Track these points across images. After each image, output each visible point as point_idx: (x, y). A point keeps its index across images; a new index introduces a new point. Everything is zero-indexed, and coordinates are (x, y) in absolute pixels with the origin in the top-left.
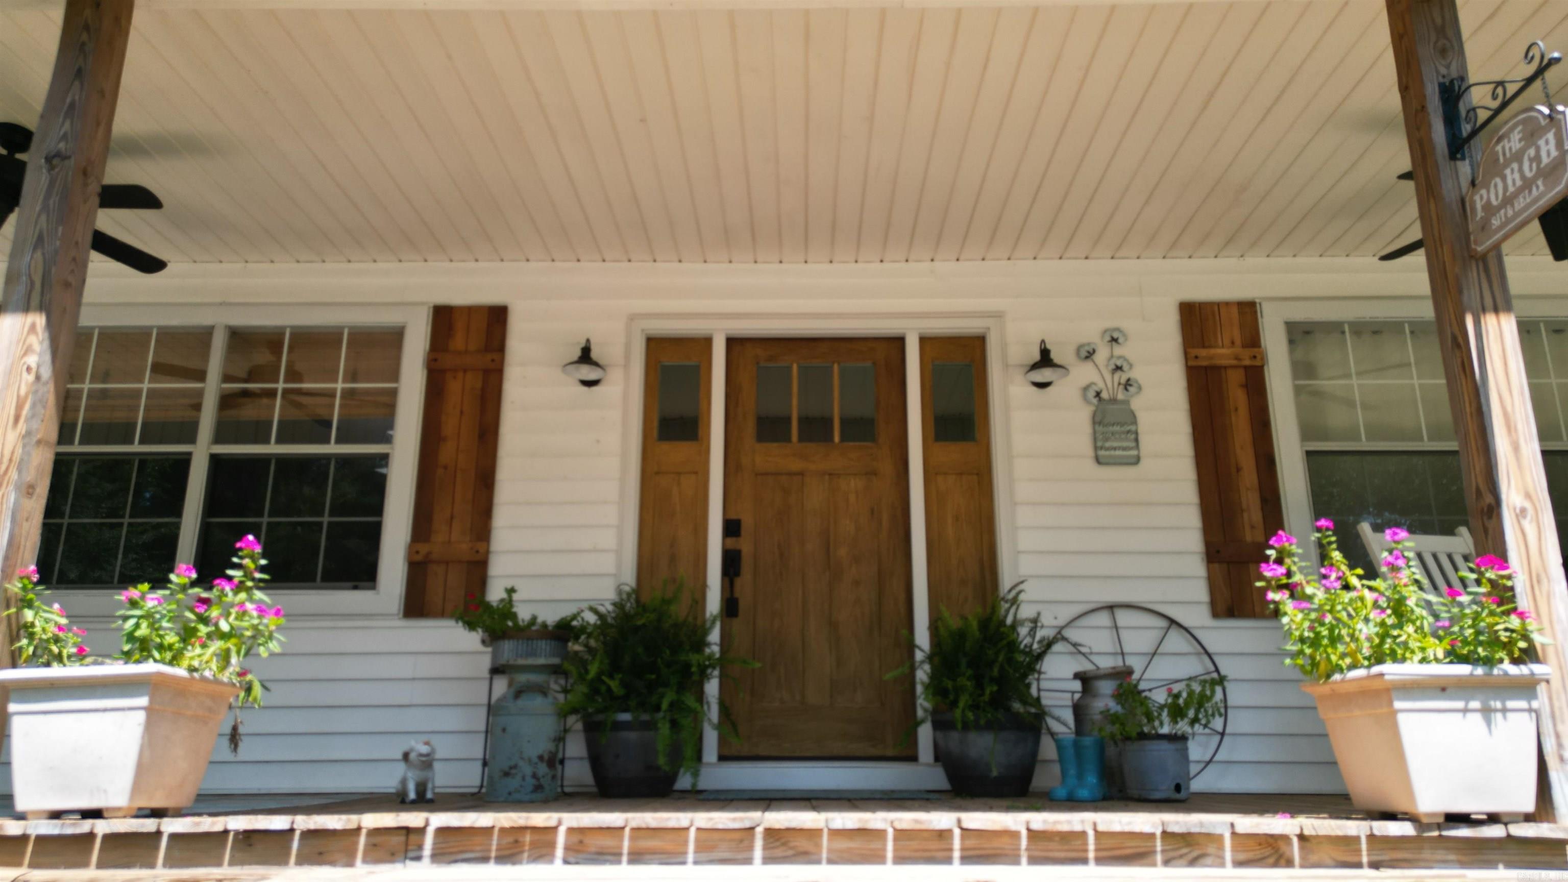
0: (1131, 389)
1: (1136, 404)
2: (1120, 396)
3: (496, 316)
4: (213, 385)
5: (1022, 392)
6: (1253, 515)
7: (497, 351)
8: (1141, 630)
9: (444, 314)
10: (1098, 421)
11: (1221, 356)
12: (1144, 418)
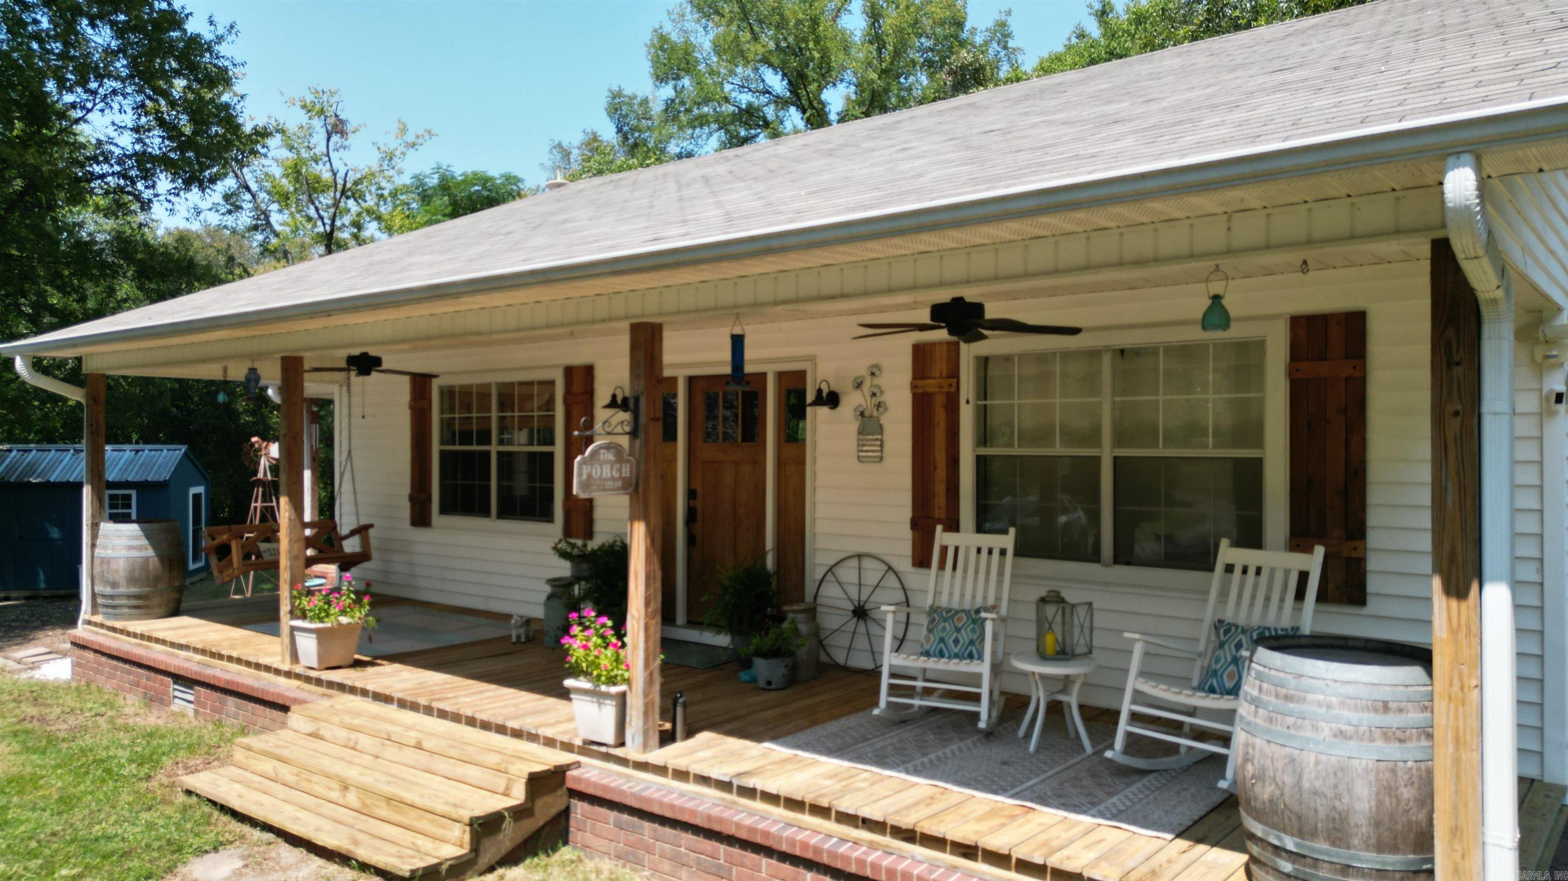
0: (881, 409)
1: (884, 420)
2: (875, 413)
3: (588, 371)
4: (494, 414)
5: (823, 412)
6: (941, 500)
7: (590, 392)
8: (873, 572)
9: (569, 371)
10: (861, 432)
11: (931, 385)
12: (888, 428)
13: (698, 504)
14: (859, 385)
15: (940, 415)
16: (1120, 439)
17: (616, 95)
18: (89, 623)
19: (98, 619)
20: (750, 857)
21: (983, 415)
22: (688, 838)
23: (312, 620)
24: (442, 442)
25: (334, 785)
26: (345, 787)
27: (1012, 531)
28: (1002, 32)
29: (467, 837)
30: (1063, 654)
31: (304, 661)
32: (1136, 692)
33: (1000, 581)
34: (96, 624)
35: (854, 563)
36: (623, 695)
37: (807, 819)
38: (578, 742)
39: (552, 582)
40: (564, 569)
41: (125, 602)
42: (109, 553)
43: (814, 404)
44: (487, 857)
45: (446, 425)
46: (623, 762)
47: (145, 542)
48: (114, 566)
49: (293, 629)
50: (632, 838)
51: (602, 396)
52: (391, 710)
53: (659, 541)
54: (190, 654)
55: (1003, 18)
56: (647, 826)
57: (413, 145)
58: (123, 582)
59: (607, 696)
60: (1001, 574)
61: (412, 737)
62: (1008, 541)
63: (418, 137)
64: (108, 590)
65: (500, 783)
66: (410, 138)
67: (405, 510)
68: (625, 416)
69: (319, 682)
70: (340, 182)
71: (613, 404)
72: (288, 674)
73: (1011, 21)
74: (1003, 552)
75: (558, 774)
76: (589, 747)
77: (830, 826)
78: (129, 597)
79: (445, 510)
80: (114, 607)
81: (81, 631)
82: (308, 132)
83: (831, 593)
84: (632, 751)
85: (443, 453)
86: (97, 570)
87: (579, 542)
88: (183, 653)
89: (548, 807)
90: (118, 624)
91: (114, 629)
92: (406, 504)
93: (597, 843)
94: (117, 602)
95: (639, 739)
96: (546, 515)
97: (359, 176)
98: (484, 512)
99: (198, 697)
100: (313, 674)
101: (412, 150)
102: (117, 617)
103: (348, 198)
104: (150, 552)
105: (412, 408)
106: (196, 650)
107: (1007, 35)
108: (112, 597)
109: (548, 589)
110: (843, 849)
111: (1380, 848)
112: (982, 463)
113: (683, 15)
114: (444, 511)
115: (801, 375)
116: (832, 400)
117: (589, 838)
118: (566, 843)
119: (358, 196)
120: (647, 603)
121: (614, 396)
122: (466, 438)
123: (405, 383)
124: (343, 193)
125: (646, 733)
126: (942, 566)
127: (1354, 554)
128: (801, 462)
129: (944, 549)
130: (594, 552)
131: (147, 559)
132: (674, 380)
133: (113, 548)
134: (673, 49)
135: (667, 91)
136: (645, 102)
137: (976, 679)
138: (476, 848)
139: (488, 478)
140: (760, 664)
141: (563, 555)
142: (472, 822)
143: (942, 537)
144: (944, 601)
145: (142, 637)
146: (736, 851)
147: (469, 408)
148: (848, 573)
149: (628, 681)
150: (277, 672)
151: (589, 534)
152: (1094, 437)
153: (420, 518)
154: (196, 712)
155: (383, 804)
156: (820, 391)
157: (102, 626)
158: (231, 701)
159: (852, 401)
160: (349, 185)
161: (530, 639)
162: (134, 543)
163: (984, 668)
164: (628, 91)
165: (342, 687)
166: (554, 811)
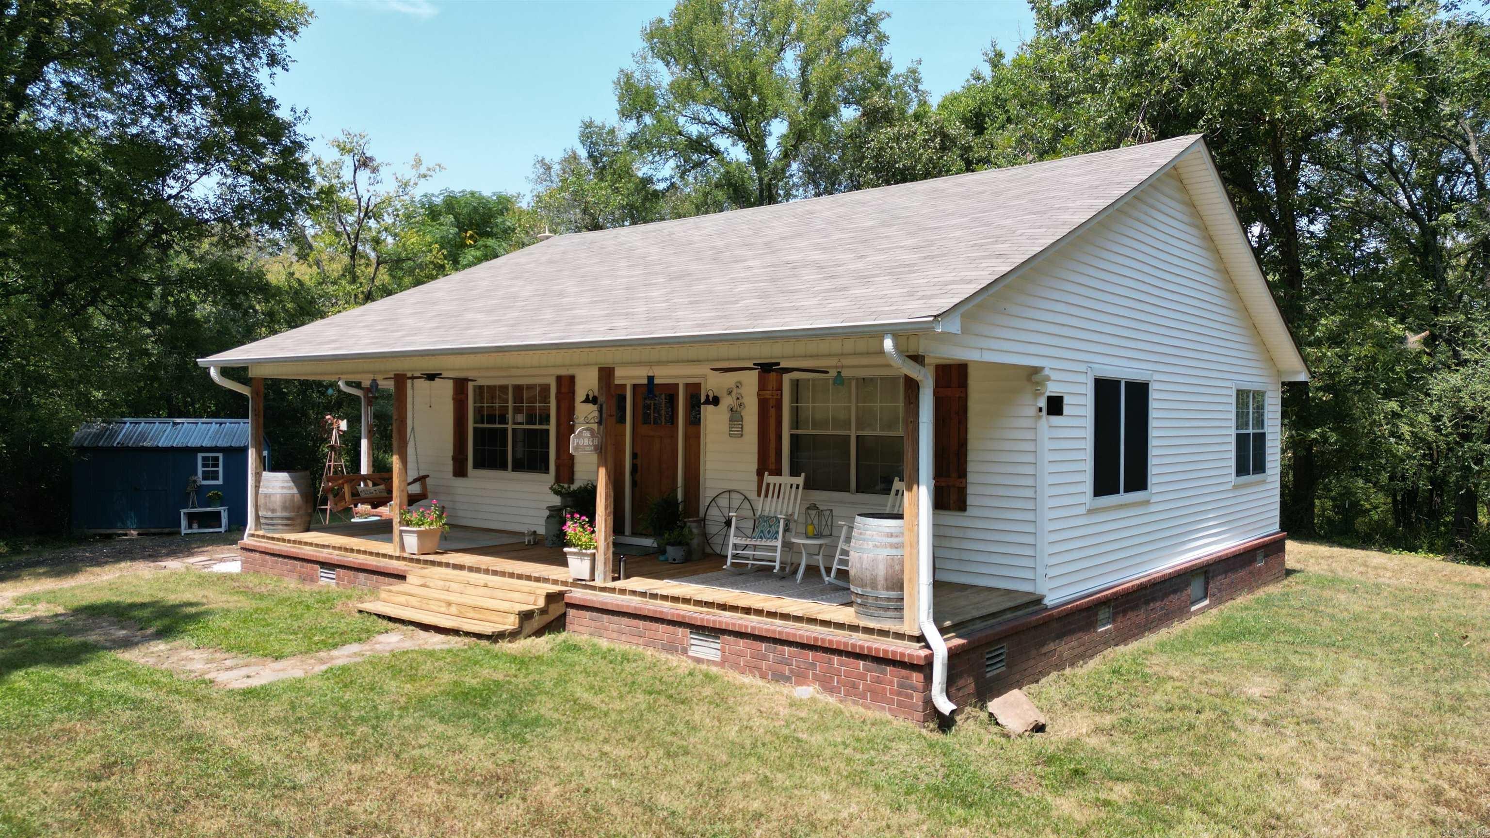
0: (742, 407)
1: (743, 413)
2: (739, 409)
3: (572, 379)
4: (510, 404)
5: (710, 408)
6: (772, 458)
7: (572, 392)
8: (737, 499)
9: (559, 379)
10: (731, 420)
11: (767, 394)
12: (746, 418)
13: (639, 462)
14: (730, 393)
15: (772, 412)
16: (860, 425)
17: (588, 125)
18: (253, 535)
19: (261, 533)
20: (655, 625)
21: (796, 412)
22: (625, 620)
23: (414, 525)
24: (475, 422)
25: (443, 604)
26: (449, 604)
27: (803, 475)
28: (913, 76)
29: (517, 621)
30: (818, 536)
31: (408, 550)
32: (842, 549)
33: (795, 503)
34: (258, 536)
35: (727, 495)
36: (594, 555)
37: (681, 606)
38: (571, 580)
39: (550, 508)
40: (557, 501)
41: (280, 522)
42: (270, 491)
43: (705, 403)
44: (527, 629)
45: (478, 411)
46: (593, 588)
47: (292, 484)
48: (273, 498)
49: (401, 532)
50: (598, 624)
51: (580, 396)
52: (465, 573)
53: (612, 477)
54: (331, 551)
55: (914, 66)
56: (605, 617)
57: (425, 176)
58: (279, 509)
59: (586, 555)
60: (796, 499)
61: (482, 583)
62: (800, 480)
63: (429, 170)
64: (269, 514)
65: (532, 599)
66: (423, 170)
67: (449, 466)
68: (595, 407)
69: (418, 561)
70: (363, 204)
71: (587, 400)
72: (398, 558)
73: (920, 69)
74: (798, 487)
75: (561, 595)
76: (577, 582)
77: (691, 607)
78: (282, 518)
79: (478, 465)
80: (273, 525)
81: (247, 540)
82: (338, 165)
83: (714, 512)
84: (599, 582)
85: (475, 429)
86: (261, 501)
87: (566, 486)
88: (326, 550)
89: (556, 610)
90: (276, 536)
91: (273, 539)
92: (450, 462)
93: (580, 629)
94: (275, 522)
95: (602, 576)
96: (546, 470)
97: (379, 200)
98: (503, 467)
99: (338, 576)
100: (414, 557)
101: (423, 180)
102: (274, 531)
103: (370, 218)
104: (295, 491)
105: (454, 399)
106: (334, 548)
107: (917, 81)
108: (272, 518)
109: (547, 513)
110: (695, 615)
111: (888, 589)
112: (794, 439)
113: (645, 58)
114: (476, 466)
115: (698, 386)
116: (716, 401)
117: (576, 627)
118: (564, 630)
119: (378, 217)
120: (606, 508)
121: (588, 395)
122: (491, 419)
123: (450, 384)
124: (366, 214)
125: (605, 573)
126: (766, 496)
127: (961, 486)
128: (698, 437)
129: (768, 485)
130: (574, 491)
131: (293, 495)
132: (624, 386)
133: (273, 488)
134: (637, 92)
135: (631, 126)
136: (612, 131)
137: (774, 549)
138: (521, 626)
139: (506, 445)
140: (670, 549)
141: (556, 492)
142: (519, 613)
143: (768, 479)
144: (766, 513)
145: (295, 542)
146: (648, 623)
147: (493, 398)
148: (723, 502)
149: (595, 548)
150: (391, 557)
151: (571, 481)
152: (847, 424)
153: (460, 471)
154: (337, 584)
155: (471, 610)
156: (708, 396)
157: (263, 537)
158: (362, 576)
159: (726, 402)
160: (371, 208)
161: (536, 543)
162: (286, 485)
163: (779, 543)
164: (598, 122)
165: (433, 563)
166: (558, 613)
